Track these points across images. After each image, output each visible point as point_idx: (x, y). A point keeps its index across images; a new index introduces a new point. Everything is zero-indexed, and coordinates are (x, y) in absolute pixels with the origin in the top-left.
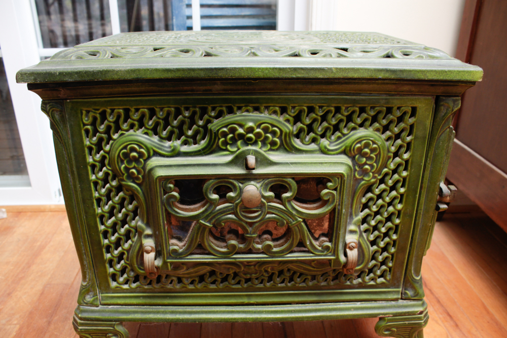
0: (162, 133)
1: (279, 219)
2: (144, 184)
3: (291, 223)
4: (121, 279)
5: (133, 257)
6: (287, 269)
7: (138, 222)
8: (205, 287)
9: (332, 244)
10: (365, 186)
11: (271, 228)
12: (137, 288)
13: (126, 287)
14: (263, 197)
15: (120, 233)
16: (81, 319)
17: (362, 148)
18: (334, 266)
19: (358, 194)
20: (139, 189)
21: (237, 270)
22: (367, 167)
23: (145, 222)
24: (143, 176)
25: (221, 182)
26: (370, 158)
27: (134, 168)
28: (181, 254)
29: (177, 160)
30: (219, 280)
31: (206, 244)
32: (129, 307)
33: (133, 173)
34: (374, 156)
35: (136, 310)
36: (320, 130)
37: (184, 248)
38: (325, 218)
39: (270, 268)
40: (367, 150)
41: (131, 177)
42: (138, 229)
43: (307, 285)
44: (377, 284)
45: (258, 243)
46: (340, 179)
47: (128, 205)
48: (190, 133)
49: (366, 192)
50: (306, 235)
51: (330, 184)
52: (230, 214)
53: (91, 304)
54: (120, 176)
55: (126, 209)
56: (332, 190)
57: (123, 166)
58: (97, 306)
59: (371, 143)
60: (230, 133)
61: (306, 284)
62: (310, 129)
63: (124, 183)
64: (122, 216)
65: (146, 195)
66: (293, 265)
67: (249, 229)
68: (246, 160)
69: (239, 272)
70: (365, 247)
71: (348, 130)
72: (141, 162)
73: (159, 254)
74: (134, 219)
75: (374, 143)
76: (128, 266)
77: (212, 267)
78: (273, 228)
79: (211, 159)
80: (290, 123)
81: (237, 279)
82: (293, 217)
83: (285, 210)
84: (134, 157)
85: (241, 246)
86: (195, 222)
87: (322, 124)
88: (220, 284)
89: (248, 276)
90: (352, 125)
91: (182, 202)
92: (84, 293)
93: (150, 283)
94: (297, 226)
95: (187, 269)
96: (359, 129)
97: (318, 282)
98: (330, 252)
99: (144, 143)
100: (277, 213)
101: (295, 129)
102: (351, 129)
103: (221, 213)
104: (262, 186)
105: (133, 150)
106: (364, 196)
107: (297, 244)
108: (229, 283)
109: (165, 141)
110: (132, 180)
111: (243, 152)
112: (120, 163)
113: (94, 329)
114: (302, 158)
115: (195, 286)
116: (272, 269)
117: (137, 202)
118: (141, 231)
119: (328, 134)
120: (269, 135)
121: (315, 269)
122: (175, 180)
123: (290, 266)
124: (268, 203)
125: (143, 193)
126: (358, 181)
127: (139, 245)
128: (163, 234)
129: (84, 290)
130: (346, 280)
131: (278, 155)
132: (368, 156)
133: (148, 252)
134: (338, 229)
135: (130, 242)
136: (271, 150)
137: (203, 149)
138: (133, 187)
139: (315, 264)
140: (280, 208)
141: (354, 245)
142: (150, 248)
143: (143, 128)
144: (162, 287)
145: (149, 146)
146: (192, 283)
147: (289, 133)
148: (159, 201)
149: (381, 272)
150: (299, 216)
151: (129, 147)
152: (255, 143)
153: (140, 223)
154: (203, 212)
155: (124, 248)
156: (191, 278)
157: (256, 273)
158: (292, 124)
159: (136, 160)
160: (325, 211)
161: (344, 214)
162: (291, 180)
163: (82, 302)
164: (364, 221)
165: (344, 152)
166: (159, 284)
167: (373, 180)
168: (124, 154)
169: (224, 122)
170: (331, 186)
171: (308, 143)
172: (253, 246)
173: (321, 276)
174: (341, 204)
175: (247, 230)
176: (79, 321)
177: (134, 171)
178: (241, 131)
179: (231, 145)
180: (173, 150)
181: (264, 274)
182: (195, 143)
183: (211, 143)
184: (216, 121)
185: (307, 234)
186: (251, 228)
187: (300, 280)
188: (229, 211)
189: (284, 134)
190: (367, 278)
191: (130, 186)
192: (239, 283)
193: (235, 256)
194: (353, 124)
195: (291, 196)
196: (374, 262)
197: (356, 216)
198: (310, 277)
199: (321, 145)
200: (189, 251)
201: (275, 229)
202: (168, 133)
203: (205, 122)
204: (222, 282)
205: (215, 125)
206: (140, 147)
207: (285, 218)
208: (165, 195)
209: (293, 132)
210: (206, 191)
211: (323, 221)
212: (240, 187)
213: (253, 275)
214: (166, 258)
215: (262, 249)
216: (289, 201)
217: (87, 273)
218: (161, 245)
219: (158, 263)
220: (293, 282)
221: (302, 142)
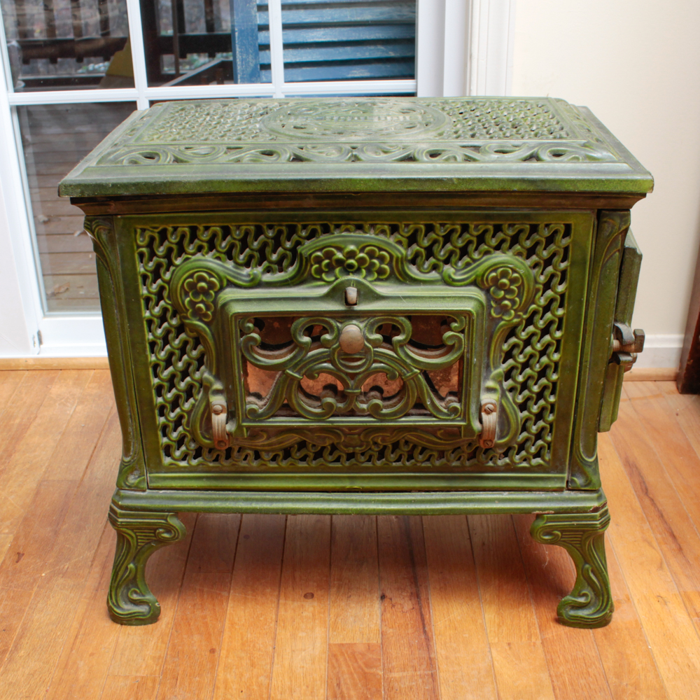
0: (238, 258)
1: (388, 370)
2: (214, 323)
3: (405, 374)
4: (178, 454)
5: (195, 422)
6: (404, 441)
7: (205, 374)
8: (292, 464)
9: (461, 405)
10: (505, 327)
11: (380, 383)
12: (198, 465)
13: (183, 464)
14: (368, 340)
15: (179, 388)
16: (121, 508)
17: (499, 277)
18: (465, 436)
19: (496, 338)
20: (207, 329)
21: (336, 441)
22: (506, 302)
23: (214, 373)
24: (212, 313)
25: (313, 321)
26: (509, 291)
27: (202, 302)
28: (261, 415)
29: (257, 293)
30: (312, 455)
31: (294, 402)
32: (188, 492)
33: (200, 309)
34: (516, 289)
35: (197, 496)
36: (442, 254)
37: (264, 407)
38: (452, 370)
39: (380, 438)
40: (504, 281)
41: (197, 313)
42: (204, 383)
43: (433, 465)
44: (532, 466)
45: (363, 402)
46: (467, 318)
47: (191, 350)
48: (274, 257)
49: (509, 337)
50: (425, 391)
51: (454, 325)
52: (325, 362)
53: (135, 487)
54: (184, 312)
55: (188, 356)
56: (459, 332)
57: (188, 299)
58: (144, 491)
59: (510, 271)
60: (326, 258)
61: (431, 463)
62: (430, 252)
63: (187, 321)
64: (183, 365)
65: (216, 336)
66: (410, 435)
67: (351, 383)
68: (346, 293)
69: (338, 443)
70: (511, 412)
71: (480, 254)
72: (211, 294)
73: (231, 416)
74: (198, 370)
75: (514, 271)
76: (188, 434)
77: (302, 436)
78: (384, 383)
79: (301, 291)
80: (402, 246)
81: (336, 454)
82: (407, 367)
83: (396, 358)
84: (202, 288)
85: (341, 405)
86: (280, 372)
87: (445, 247)
88: (312, 461)
89: (351, 450)
90: (484, 247)
91: (264, 346)
92: (126, 471)
93: (216, 460)
94: (413, 379)
95: (268, 438)
96: (494, 253)
97: (448, 461)
98: (459, 416)
99: (216, 270)
100: (386, 361)
101: (409, 253)
102: (483, 253)
103: (314, 361)
104: (366, 326)
105: (201, 279)
106: (506, 342)
107: (413, 404)
108: (326, 460)
109: (242, 268)
110: (198, 318)
111: (342, 283)
112: (183, 297)
113: (140, 522)
114: (418, 290)
115: (278, 464)
116: (383, 440)
117: (204, 347)
118: (208, 385)
119: (453, 259)
120: (375, 261)
121: (442, 442)
122: (255, 319)
123: (408, 436)
124: (374, 348)
125: (213, 335)
126: (494, 321)
127: (204, 404)
128: (238, 388)
129: (126, 468)
130: (487, 458)
131: (387, 287)
132: (507, 288)
133: (217, 413)
134: (468, 384)
135: (191, 400)
136: (378, 280)
137: (292, 278)
138: (199, 326)
139: (441, 434)
140: (390, 356)
141: (491, 406)
142: (220, 408)
143: (214, 251)
144: (233, 465)
145: (222, 274)
146: (274, 459)
147: (402, 258)
148: (235, 344)
149: (536, 449)
150: (415, 365)
151: (196, 275)
152: (358, 271)
153: (206, 375)
154: (291, 360)
155: (184, 409)
156: (273, 451)
157: (361, 446)
158: (405, 246)
159: (205, 292)
160: (449, 360)
161: (475, 365)
162: (403, 318)
163: (123, 484)
164: (508, 375)
165: (474, 283)
166: (230, 460)
167: (516, 320)
168: (189, 283)
169: (318, 244)
170: (455, 327)
171: (426, 271)
172: (355, 405)
173: (453, 453)
174: (470, 350)
175: (348, 384)
176: (119, 511)
177: (201, 305)
178: (339, 255)
179: (327, 273)
180: (252, 280)
181: (373, 447)
182: (281, 270)
183: (302, 271)
184: (307, 243)
185: (427, 390)
186: (352, 382)
187: (423, 458)
188: (324, 358)
189: (394, 260)
190: (518, 457)
191: (195, 325)
192: (338, 460)
193: (331, 419)
194: (486, 247)
195: (404, 340)
196: (525, 434)
197: (496, 368)
198: (436, 454)
199: (444, 273)
200: (272, 412)
201: (386, 383)
202: (246, 258)
203: (293, 244)
204: (315, 459)
205: (307, 248)
206: (211, 276)
207: (396, 368)
208: (241, 336)
209: (406, 256)
210: (295, 331)
211: (450, 373)
212: (338, 327)
213: (357, 448)
214: (241, 421)
215: (368, 411)
216: (401, 346)
217: (132, 443)
218: (235, 404)
219: (231, 427)
220: (413, 461)
221: (419, 269)
